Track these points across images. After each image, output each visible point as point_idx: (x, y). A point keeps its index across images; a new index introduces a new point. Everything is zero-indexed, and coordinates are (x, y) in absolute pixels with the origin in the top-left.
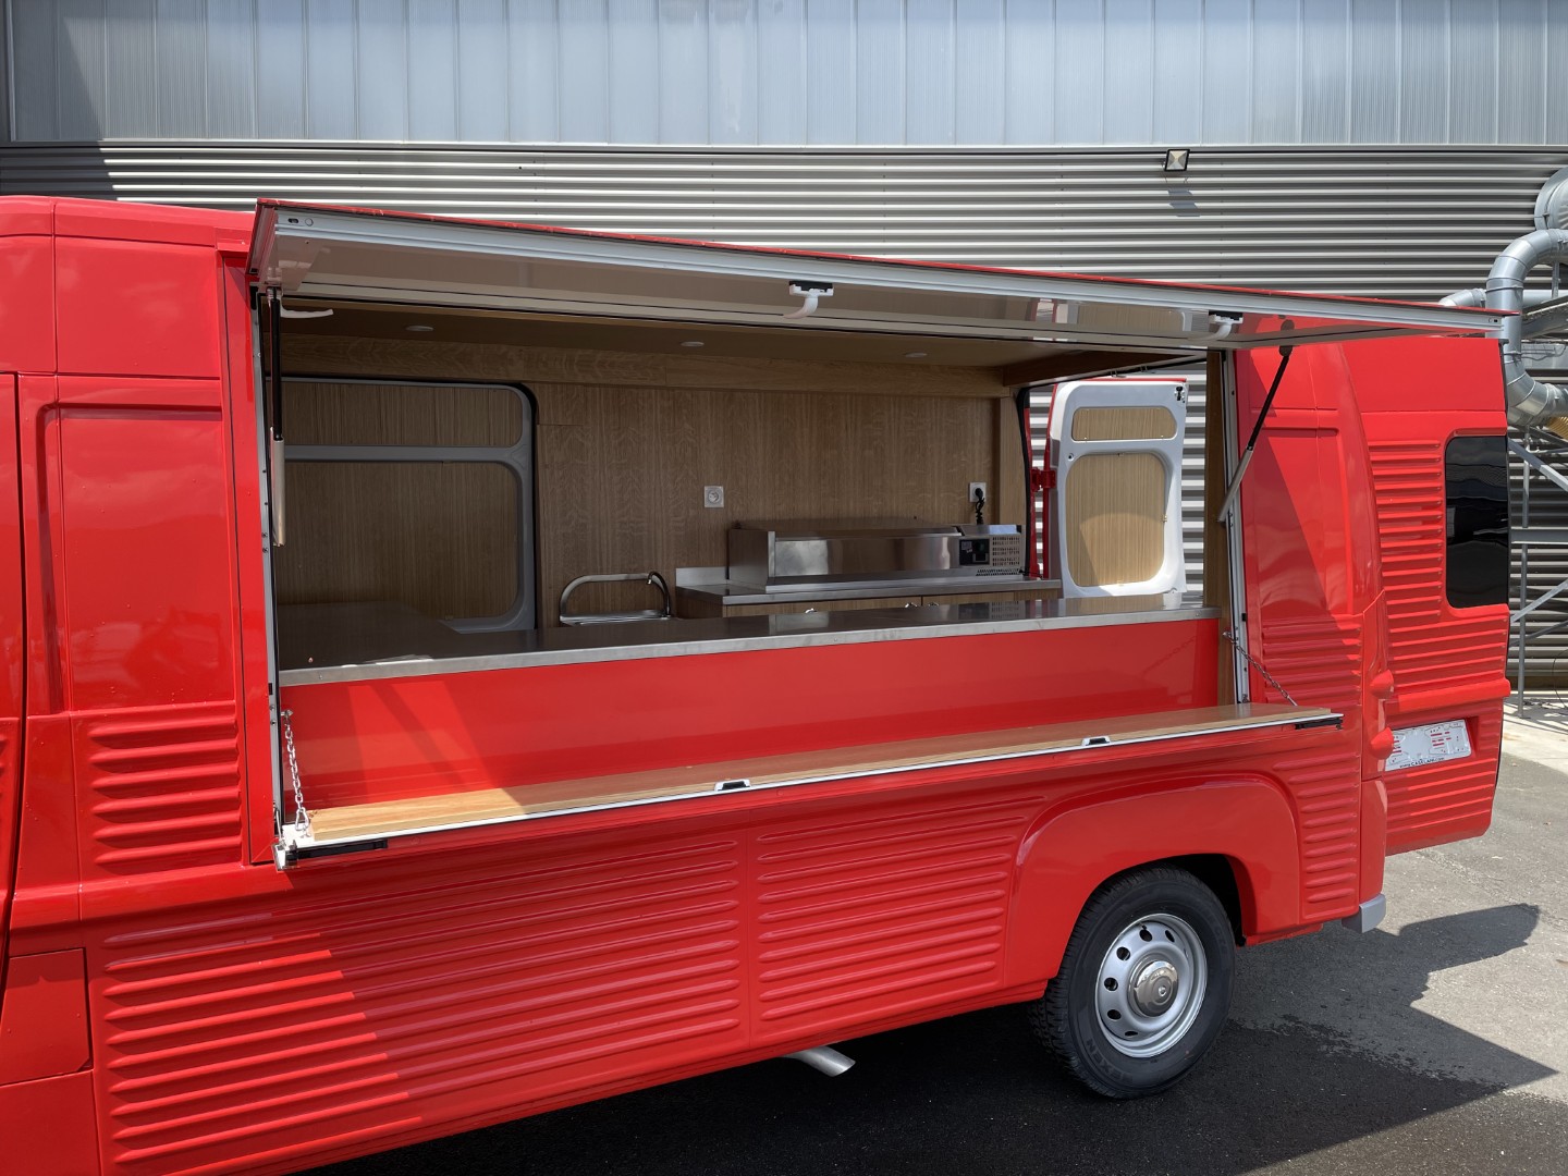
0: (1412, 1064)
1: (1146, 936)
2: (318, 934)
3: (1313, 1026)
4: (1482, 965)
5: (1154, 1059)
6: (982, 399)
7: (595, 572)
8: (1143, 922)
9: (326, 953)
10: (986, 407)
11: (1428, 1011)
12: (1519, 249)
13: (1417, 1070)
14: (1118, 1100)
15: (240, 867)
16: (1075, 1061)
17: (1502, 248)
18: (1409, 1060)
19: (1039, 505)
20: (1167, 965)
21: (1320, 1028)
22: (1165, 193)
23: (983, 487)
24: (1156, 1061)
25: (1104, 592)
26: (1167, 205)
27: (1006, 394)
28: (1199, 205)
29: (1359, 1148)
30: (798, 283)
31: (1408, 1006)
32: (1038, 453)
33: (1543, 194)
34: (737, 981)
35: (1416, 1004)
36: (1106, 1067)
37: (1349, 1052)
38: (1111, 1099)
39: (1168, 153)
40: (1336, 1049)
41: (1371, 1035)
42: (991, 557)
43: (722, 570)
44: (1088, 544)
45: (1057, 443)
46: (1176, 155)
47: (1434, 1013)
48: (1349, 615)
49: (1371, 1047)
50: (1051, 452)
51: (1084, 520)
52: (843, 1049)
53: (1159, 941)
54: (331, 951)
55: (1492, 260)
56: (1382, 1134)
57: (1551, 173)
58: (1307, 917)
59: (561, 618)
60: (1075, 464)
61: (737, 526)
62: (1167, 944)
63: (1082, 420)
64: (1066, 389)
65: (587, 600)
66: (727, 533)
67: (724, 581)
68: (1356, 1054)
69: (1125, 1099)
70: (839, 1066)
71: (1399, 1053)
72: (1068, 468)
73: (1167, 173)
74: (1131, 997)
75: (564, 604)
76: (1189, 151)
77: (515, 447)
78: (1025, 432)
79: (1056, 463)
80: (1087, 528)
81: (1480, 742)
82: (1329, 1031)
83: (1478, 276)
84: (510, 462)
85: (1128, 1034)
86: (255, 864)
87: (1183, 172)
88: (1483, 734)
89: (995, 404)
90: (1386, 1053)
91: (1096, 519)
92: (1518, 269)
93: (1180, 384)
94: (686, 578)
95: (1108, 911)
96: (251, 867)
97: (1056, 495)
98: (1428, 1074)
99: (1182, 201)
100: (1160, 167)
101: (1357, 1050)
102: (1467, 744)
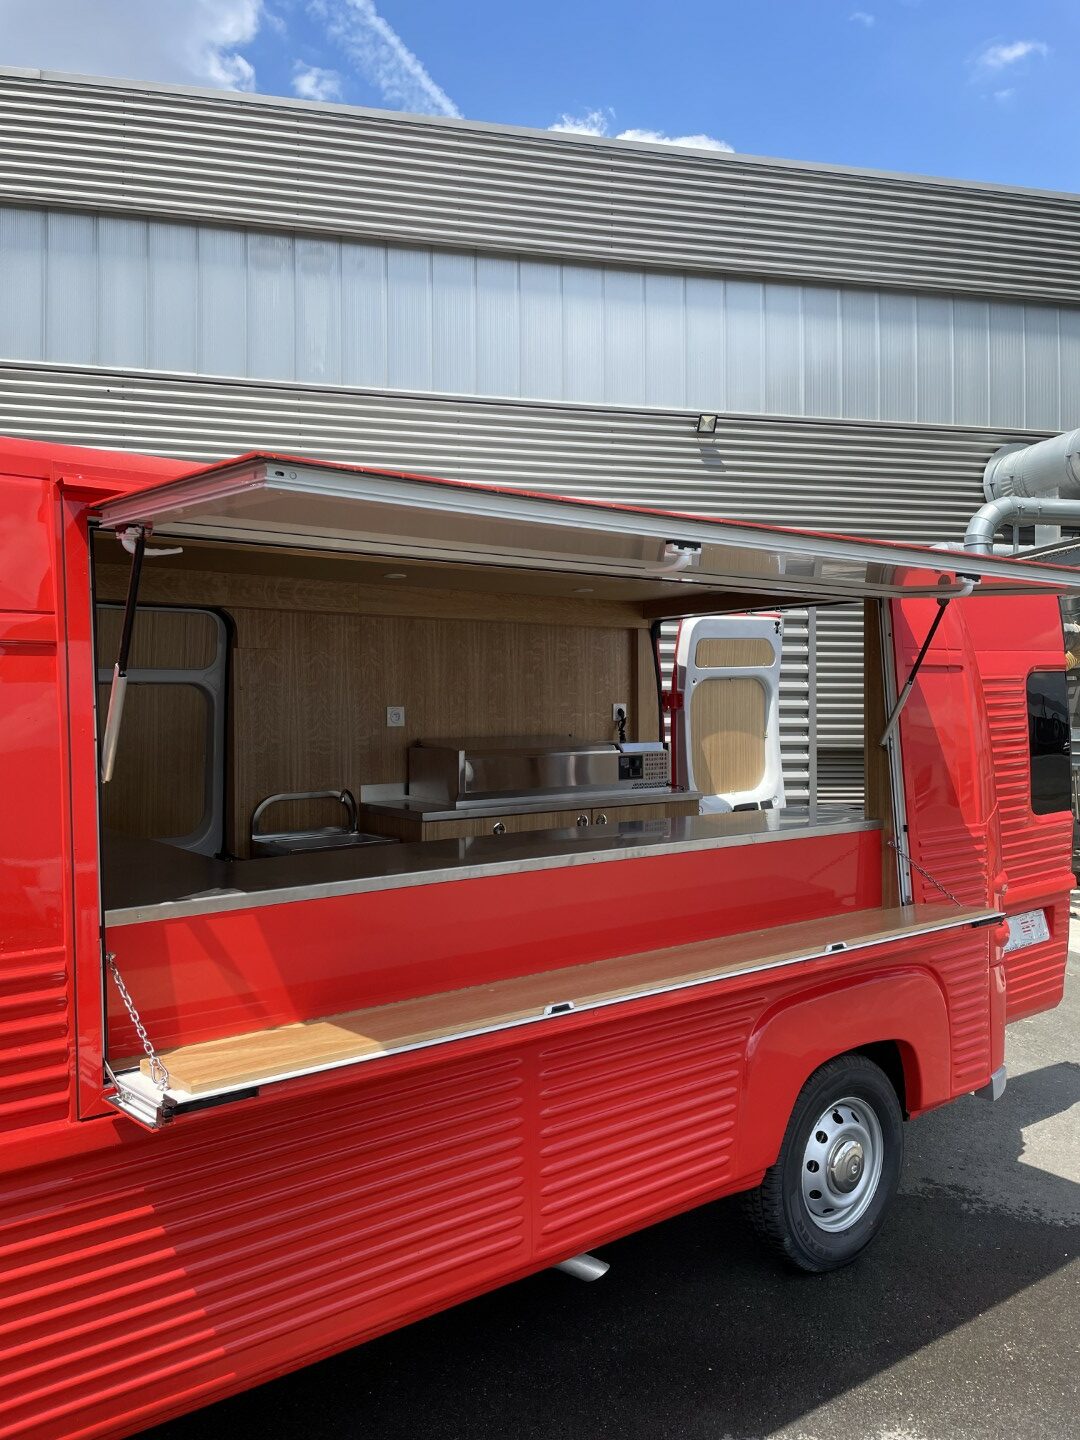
0: (1041, 1215)
1: (838, 1119)
2: (141, 1190)
3: (949, 1186)
4: (1059, 1119)
5: (846, 1232)
6: (623, 629)
7: (285, 791)
8: (836, 1106)
9: (148, 1209)
10: (625, 636)
11: (1032, 1163)
12: (988, 512)
13: (1047, 1218)
14: (821, 1273)
15: (67, 1124)
16: (787, 1241)
17: (976, 509)
18: (1035, 1210)
19: (667, 721)
20: (854, 1143)
21: (954, 1187)
22: (697, 450)
23: (624, 707)
24: (848, 1234)
25: (720, 800)
26: (699, 461)
27: (644, 625)
28: (725, 462)
29: (1031, 1296)
30: (676, 542)
31: (1016, 1161)
32: (667, 674)
33: (989, 467)
34: (521, 1198)
35: (1021, 1159)
36: (812, 1245)
37: (986, 1208)
38: (815, 1274)
39: (700, 417)
40: (975, 1206)
41: (995, 1192)
42: (645, 772)
43: (401, 787)
44: (708, 759)
45: (683, 669)
46: (706, 419)
47: (1038, 1166)
48: (977, 825)
49: (1001, 1201)
50: (678, 675)
51: (704, 737)
52: (598, 1254)
53: (849, 1124)
54: (153, 1207)
55: (968, 519)
56: (1043, 1282)
57: (995, 450)
58: (957, 1090)
59: (254, 837)
60: (699, 685)
61: (418, 744)
62: (854, 1124)
63: (704, 649)
64: (690, 623)
65: (277, 819)
66: (408, 750)
67: (404, 797)
68: (993, 1211)
69: (825, 1273)
70: (597, 1270)
71: (1026, 1205)
72: (692, 690)
73: (699, 434)
74: (831, 1177)
75: (257, 823)
76: (717, 417)
77: (210, 669)
78: (657, 657)
79: (683, 687)
80: (707, 744)
81: (1055, 928)
82: (963, 1190)
83: (959, 532)
84: (204, 683)
85: (825, 1211)
86: (83, 1120)
87: (711, 434)
88: (1057, 920)
89: (633, 634)
90: (1015, 1206)
91: (713, 737)
92: (989, 528)
93: (777, 620)
94: (369, 795)
95: (811, 1099)
96: (79, 1124)
97: (683, 714)
98: (1056, 1222)
99: (711, 458)
100: (693, 428)
101: (991, 1206)
102: (1046, 930)
